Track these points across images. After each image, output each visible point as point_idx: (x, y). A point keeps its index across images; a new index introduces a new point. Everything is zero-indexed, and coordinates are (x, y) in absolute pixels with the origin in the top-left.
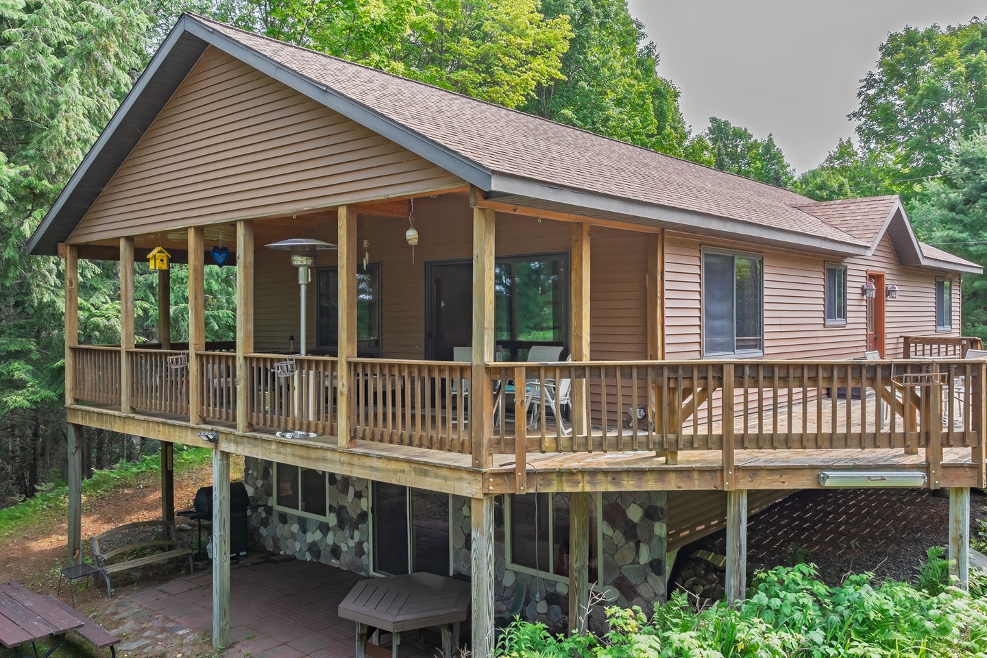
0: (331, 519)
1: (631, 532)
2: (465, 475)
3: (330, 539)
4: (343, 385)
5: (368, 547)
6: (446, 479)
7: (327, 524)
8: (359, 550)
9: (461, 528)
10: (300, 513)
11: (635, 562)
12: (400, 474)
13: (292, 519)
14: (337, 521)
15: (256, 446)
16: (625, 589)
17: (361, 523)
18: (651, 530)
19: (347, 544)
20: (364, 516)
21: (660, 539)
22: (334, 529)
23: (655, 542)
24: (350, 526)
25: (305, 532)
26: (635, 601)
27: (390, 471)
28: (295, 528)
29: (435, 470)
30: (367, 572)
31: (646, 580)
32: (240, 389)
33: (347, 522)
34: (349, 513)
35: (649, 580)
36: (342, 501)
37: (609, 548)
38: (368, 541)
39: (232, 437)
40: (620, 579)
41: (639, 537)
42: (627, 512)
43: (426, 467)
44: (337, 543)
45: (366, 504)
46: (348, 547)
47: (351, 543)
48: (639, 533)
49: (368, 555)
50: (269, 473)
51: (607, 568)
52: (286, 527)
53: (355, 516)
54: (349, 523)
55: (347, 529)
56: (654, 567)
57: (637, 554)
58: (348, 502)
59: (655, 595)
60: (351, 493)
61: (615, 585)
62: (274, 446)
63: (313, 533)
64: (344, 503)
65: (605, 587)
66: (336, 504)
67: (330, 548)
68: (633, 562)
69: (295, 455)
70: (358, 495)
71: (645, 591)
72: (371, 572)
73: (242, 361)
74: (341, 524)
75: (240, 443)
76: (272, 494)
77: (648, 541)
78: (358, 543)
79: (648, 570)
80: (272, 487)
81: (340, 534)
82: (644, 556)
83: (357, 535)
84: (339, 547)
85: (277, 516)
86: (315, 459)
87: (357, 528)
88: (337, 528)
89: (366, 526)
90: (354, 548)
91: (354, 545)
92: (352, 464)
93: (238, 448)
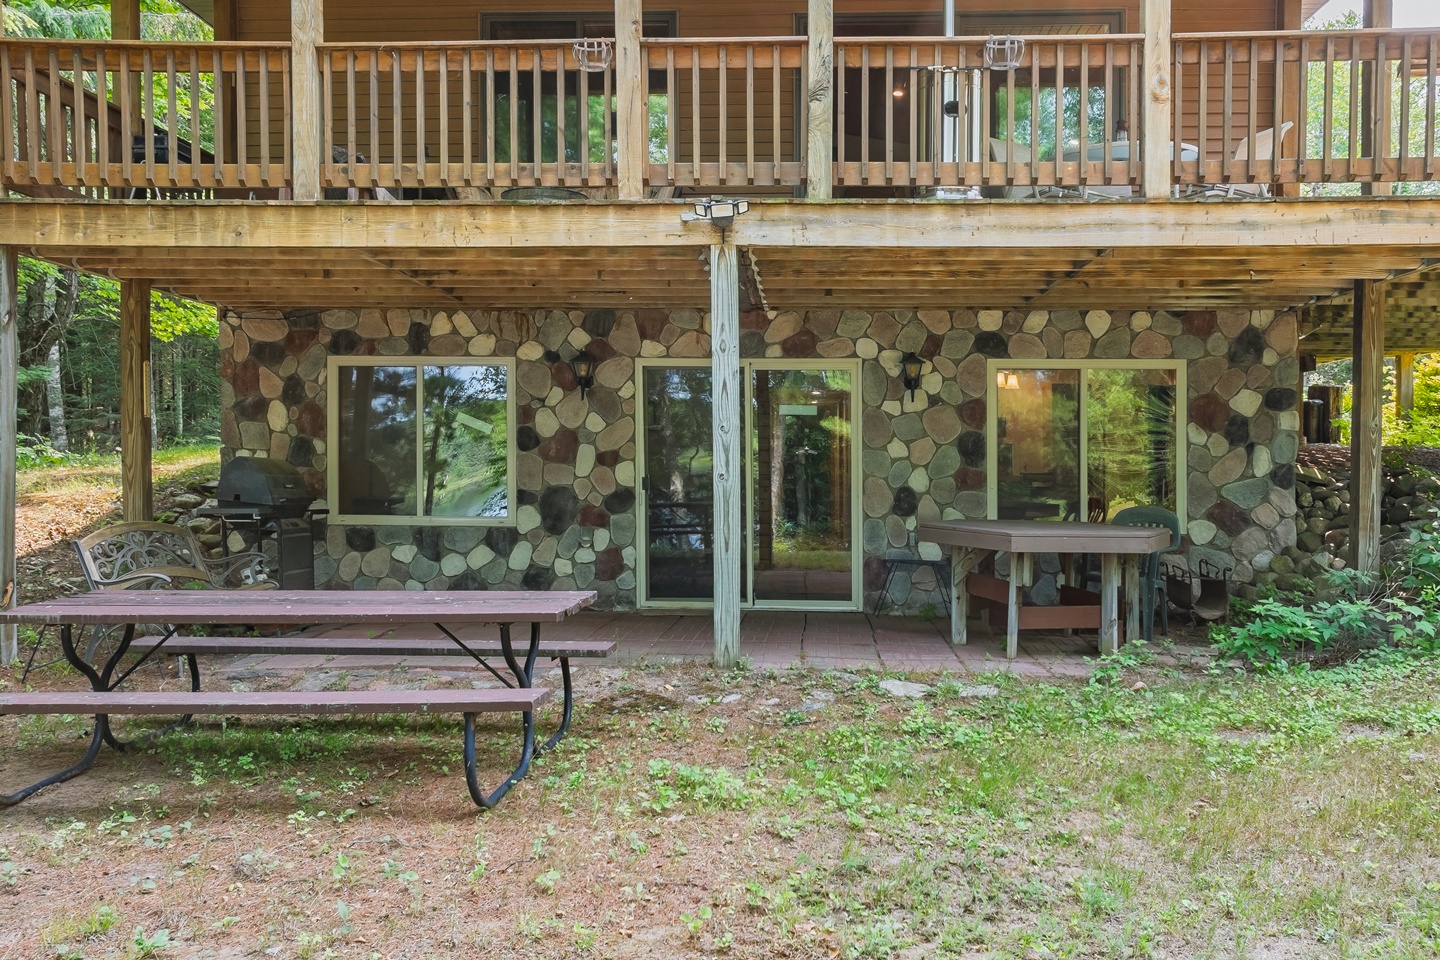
0: (527, 518)
1: (1239, 432)
3: (520, 558)
4: (1162, 82)
5: (636, 555)
7: (515, 529)
8: (611, 562)
9: (886, 479)
10: (419, 520)
11: (1248, 474)
12: (1320, 227)
13: (395, 535)
14: (544, 518)
15: (872, 224)
16: (1230, 519)
17: (614, 512)
18: (1274, 424)
19: (572, 559)
20: (622, 498)
21: (1290, 434)
22: (532, 537)
23: (1281, 440)
24: (583, 523)
25: (437, 557)
26: (1244, 534)
27: (1291, 224)
28: (405, 553)
29: (1405, 208)
30: (632, 603)
31: (1266, 499)
32: (820, 113)
33: (573, 518)
34: (581, 498)
35: (1273, 497)
36: (558, 477)
37: (1200, 462)
38: (633, 544)
39: (786, 212)
40: (1218, 506)
41: (1253, 438)
42: (1232, 404)
43: (1384, 207)
44: (543, 562)
45: (631, 473)
46: (574, 564)
47: (585, 556)
48: (1252, 431)
49: (634, 570)
50: (311, 450)
51: (1194, 493)
52: (370, 555)
53: (597, 501)
54: (579, 517)
55: (573, 529)
56: (1281, 476)
57: (1250, 463)
58: (576, 477)
59: (1282, 517)
60: (586, 456)
61: (1210, 516)
62: (938, 217)
63: (465, 555)
64: (565, 481)
65: (1194, 523)
66: (536, 487)
67: (520, 576)
68: (1243, 477)
69: (1008, 227)
70: (608, 459)
71: (1264, 515)
72: (642, 602)
73: (828, 50)
74: (554, 523)
75: (816, 221)
76: (322, 494)
77: (1269, 441)
78: (607, 552)
79: (1270, 483)
80: (323, 479)
81: (550, 543)
82: (1263, 464)
83: (602, 538)
84: (547, 569)
85: (341, 539)
86: (1076, 227)
87: (603, 522)
88: (543, 533)
89: (629, 515)
90: (595, 563)
91: (592, 557)
92: (1187, 225)
93: (808, 234)
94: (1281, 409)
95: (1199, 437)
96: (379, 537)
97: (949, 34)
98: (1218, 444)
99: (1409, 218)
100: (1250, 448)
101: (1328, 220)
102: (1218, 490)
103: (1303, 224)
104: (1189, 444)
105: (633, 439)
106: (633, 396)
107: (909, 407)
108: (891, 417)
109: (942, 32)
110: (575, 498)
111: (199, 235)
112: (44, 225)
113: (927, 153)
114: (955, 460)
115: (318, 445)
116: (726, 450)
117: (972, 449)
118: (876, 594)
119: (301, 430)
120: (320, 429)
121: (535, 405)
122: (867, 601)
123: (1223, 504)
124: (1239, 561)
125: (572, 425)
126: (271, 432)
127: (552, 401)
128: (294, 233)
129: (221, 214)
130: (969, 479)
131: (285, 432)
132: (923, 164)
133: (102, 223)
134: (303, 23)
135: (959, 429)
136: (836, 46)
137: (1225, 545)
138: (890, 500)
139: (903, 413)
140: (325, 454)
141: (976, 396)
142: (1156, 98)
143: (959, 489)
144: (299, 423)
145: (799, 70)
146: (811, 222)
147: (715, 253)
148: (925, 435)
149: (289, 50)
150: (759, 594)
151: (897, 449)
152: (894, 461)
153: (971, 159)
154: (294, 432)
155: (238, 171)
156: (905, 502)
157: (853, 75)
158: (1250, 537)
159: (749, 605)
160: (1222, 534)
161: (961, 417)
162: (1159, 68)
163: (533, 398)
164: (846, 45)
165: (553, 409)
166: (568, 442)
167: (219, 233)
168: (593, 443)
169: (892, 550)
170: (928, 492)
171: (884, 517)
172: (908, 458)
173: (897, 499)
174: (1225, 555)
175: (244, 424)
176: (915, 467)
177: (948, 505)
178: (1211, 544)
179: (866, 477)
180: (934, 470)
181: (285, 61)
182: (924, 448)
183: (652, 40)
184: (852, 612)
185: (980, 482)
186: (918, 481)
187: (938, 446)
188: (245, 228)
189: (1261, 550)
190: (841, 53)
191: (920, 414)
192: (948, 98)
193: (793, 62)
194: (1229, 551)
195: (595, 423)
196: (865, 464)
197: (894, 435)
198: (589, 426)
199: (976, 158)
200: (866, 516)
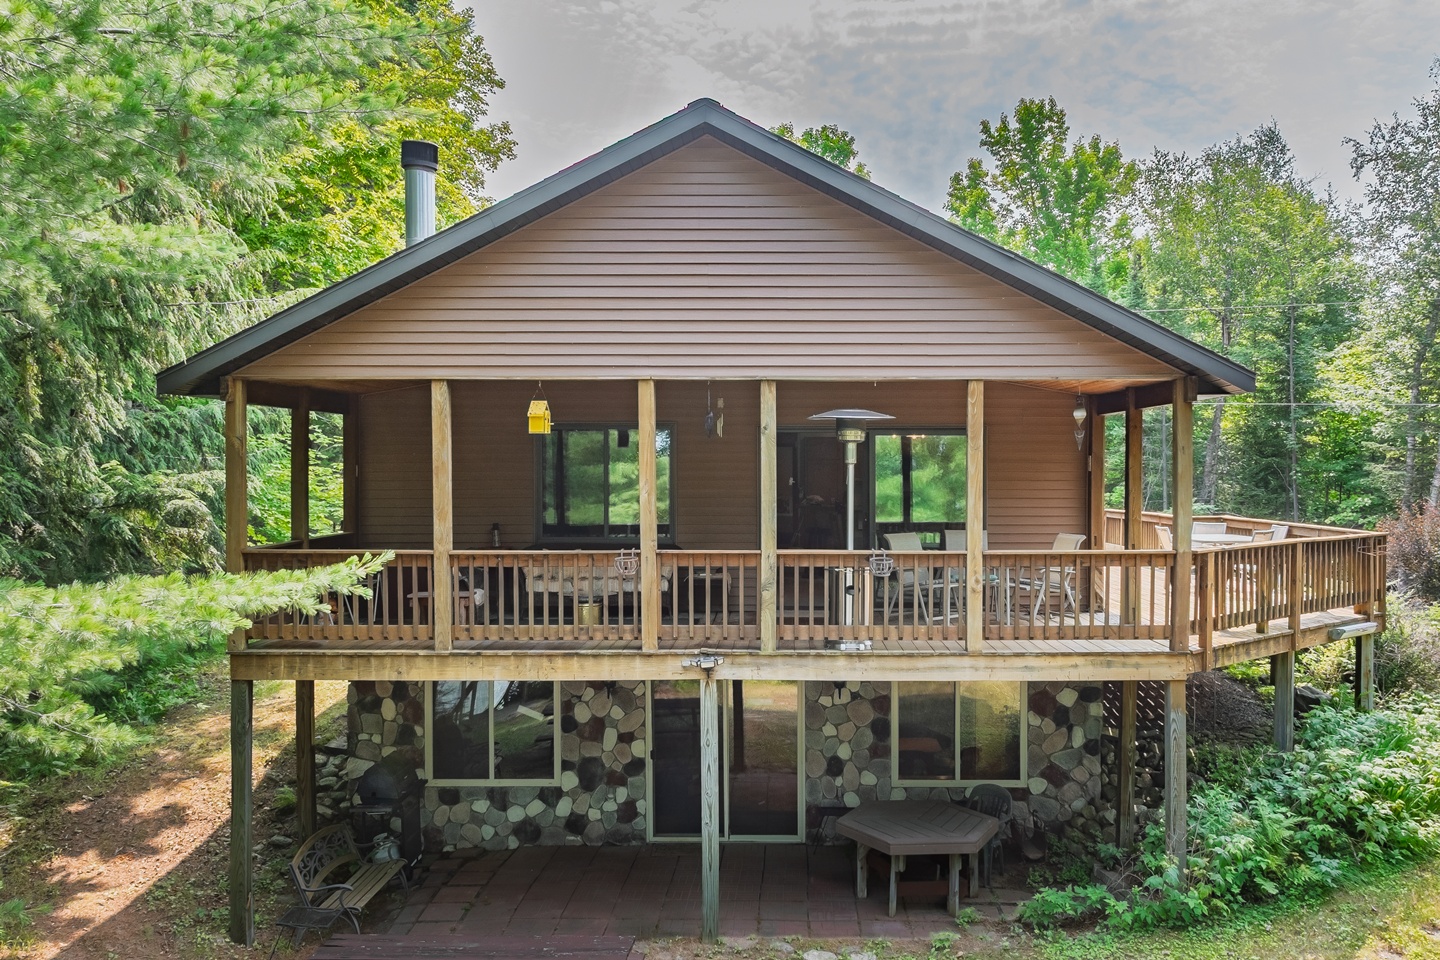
0: (568, 781)
1: (1062, 718)
2: (1163, 660)
3: (564, 808)
4: (977, 581)
5: (646, 806)
6: (1137, 666)
7: (560, 788)
8: (628, 811)
9: (821, 751)
10: (492, 782)
11: (1068, 746)
12: (1071, 670)
13: (473, 793)
14: (581, 781)
15: (801, 666)
16: (1055, 776)
17: (630, 776)
18: (1086, 712)
19: (601, 809)
20: (637, 766)
21: (1096, 719)
22: (572, 794)
23: (1090, 723)
24: (608, 783)
25: (504, 808)
26: (1066, 787)
27: (1054, 668)
28: (481, 806)
29: (1122, 659)
30: (643, 839)
31: (1080, 763)
32: (769, 596)
33: (601, 779)
34: (607, 766)
35: (1085, 762)
36: (591, 751)
37: (1037, 738)
38: (644, 798)
39: (748, 659)
40: (1048, 767)
41: (1072, 721)
42: (1058, 698)
43: (1109, 658)
44: (580, 811)
45: (642, 748)
46: (602, 812)
47: (610, 806)
48: (1072, 717)
49: (645, 816)
50: (414, 733)
51: (1033, 760)
52: (456, 808)
53: (619, 768)
54: (605, 780)
55: (601, 788)
56: (1090, 747)
57: (1070, 738)
58: (603, 751)
59: (1091, 775)
60: (610, 737)
61: (1043, 775)
62: (842, 662)
63: (525, 807)
64: (595, 754)
65: (1031, 780)
66: (575, 758)
67: (564, 821)
68: (1065, 748)
69: (884, 669)
70: (626, 738)
71: (1079, 774)
72: (650, 837)
73: (773, 560)
74: (587, 784)
75: (766, 665)
76: (422, 765)
77: (1083, 724)
78: (625, 803)
79: (1083, 752)
80: (422, 753)
81: (585, 797)
82: (1078, 739)
83: (622, 794)
84: (583, 816)
85: (435, 796)
86: (926, 669)
87: (623, 783)
88: (580, 790)
89: (641, 777)
90: (617, 811)
91: (616, 808)
92: (992, 668)
93: (761, 673)
94: (1091, 701)
95: (1036, 721)
96: (462, 794)
97: (851, 549)
98: (1049, 725)
99: (1124, 665)
100: (1070, 729)
101: (1076, 666)
102: (1049, 757)
103: (1061, 668)
104: (1029, 725)
105: (644, 725)
106: (644, 694)
107: (837, 701)
108: (825, 708)
109: (845, 548)
110: (603, 765)
111: (374, 673)
112: (273, 667)
113: (835, 619)
114: (869, 738)
115: (418, 730)
116: (710, 808)
117: (881, 729)
118: (814, 831)
119: (406, 719)
120: (419, 717)
121: (574, 700)
122: (808, 835)
123: (1052, 767)
124: (1062, 806)
125: (600, 714)
126: (384, 721)
127: (586, 698)
128: (435, 672)
129: (388, 661)
130: (879, 751)
131: (394, 721)
132: (833, 627)
133: (311, 666)
134: (441, 539)
135: (871, 715)
136: (778, 556)
137: (1053, 795)
138: (824, 765)
139: (833, 705)
140: (423, 736)
141: (884, 693)
142: (974, 591)
143: (872, 757)
144: (404, 715)
145: (755, 569)
146: (763, 665)
147: (703, 684)
148: (849, 720)
149: (432, 556)
150: (733, 831)
151: (829, 730)
152: (827, 738)
153: (863, 623)
154: (401, 721)
155: (398, 630)
156: (835, 767)
157: (789, 572)
158: (1070, 789)
159: (725, 839)
160: (1051, 787)
161: (874, 707)
162: (975, 573)
163: (573, 696)
164: (785, 556)
165: (587, 703)
166: (598, 726)
167: (387, 672)
168: (616, 727)
169: (827, 800)
170: (850, 760)
171: (820, 778)
172: (837, 736)
173: (829, 764)
174: (1053, 801)
175: (365, 716)
176: (841, 742)
177: (864, 769)
178: (1044, 794)
179: (807, 750)
180: (855, 744)
181: (429, 562)
182: (847, 730)
183: (664, 551)
184: (797, 844)
185: (887, 752)
186: (844, 752)
187: (858, 728)
188: (404, 669)
189: (1077, 798)
190: (781, 560)
191: (845, 706)
192: (849, 583)
193: (752, 564)
194: (1056, 798)
195: (617, 713)
196: (807, 741)
197: (827, 720)
198: (613, 715)
199: (867, 624)
200: (808, 777)
